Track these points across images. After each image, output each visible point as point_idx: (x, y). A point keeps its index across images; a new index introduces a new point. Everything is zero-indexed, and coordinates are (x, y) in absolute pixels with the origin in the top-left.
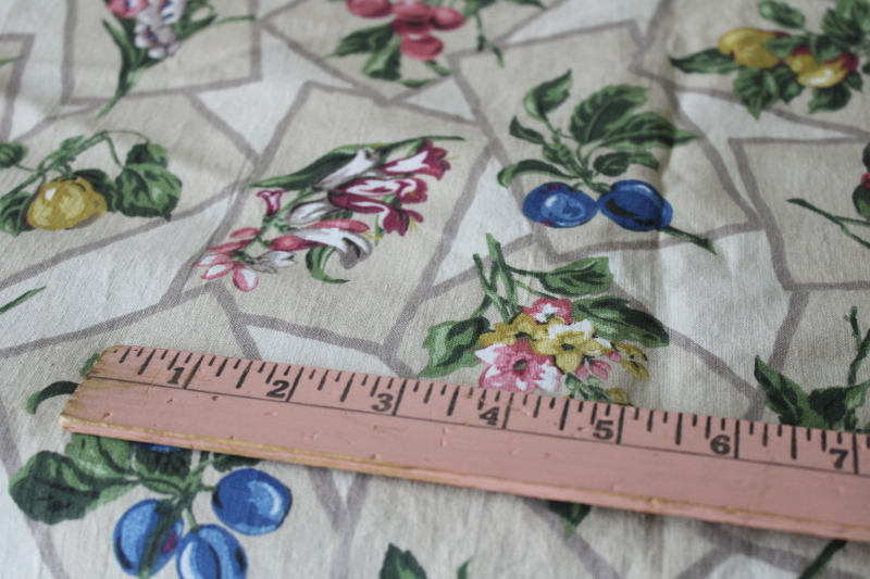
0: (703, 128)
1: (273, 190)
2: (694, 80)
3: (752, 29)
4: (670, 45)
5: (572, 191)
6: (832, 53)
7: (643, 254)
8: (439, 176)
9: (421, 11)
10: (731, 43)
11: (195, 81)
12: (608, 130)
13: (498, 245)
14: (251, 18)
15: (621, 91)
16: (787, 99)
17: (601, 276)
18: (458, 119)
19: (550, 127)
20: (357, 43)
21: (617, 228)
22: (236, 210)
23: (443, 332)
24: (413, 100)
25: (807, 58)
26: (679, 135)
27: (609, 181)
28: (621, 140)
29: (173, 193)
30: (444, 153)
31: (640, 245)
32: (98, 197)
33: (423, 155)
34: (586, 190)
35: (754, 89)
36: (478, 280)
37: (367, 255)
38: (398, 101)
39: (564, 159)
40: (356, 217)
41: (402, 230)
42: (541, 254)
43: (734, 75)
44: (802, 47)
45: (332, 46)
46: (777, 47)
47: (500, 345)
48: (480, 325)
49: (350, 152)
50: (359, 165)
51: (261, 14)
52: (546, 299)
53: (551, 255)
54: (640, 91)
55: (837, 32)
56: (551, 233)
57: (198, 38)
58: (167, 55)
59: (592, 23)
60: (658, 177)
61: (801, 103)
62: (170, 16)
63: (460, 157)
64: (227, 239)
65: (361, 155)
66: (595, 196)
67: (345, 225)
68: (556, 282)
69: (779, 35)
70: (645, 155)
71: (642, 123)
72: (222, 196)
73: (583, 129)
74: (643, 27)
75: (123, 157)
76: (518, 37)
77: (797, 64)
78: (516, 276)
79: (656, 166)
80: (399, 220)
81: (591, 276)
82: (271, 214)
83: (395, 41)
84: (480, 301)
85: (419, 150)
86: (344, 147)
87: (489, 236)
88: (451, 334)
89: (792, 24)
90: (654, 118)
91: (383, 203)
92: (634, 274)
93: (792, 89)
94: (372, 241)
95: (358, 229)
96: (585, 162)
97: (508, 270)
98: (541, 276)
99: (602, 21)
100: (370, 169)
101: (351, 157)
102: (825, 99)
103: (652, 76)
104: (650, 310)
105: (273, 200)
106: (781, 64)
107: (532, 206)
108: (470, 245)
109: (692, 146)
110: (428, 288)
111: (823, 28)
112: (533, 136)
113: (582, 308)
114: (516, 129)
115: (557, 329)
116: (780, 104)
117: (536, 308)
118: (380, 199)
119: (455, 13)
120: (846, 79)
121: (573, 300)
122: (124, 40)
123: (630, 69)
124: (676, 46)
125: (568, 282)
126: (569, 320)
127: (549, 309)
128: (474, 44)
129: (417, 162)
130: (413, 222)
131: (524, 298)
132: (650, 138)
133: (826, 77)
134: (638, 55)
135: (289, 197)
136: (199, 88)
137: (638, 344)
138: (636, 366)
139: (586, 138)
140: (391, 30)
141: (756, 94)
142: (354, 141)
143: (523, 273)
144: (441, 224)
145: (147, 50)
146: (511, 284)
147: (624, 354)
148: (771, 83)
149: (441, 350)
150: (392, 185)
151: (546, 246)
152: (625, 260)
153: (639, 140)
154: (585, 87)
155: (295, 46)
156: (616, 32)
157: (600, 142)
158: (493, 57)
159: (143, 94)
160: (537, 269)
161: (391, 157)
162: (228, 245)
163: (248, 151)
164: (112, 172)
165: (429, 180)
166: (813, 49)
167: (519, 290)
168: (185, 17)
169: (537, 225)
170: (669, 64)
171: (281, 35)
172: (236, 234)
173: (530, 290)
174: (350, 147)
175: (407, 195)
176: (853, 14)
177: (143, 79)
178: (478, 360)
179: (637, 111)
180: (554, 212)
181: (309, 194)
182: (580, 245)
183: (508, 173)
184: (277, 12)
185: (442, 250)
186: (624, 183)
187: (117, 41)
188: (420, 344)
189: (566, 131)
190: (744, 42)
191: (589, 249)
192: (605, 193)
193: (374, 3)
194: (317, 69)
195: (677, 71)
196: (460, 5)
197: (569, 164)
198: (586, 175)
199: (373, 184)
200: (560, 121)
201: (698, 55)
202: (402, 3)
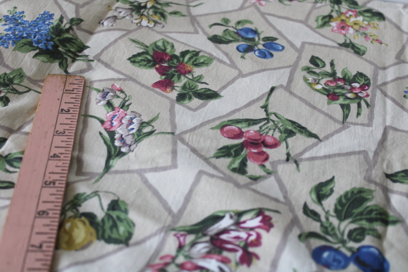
0: (404, 216)
1: (182, 233)
2: (397, 187)
4: (385, 166)
5: (337, 251)
8: (268, 231)
9: (258, 138)
11: (143, 167)
12: (354, 213)
14: (173, 133)
15: (361, 191)
18: (277, 200)
19: (323, 209)
20: (225, 152)
22: (162, 244)
24: (254, 187)
26: (391, 219)
28: (361, 219)
29: (131, 230)
30: (271, 219)
32: (92, 230)
33: (260, 218)
34: (344, 250)
38: (246, 186)
39: (332, 233)
40: (225, 254)
41: (249, 263)
45: (213, 152)
49: (221, 214)
50: (226, 222)
51: (177, 132)
54: (371, 191)
57: (145, 142)
58: (130, 151)
59: (344, 151)
60: (381, 244)
62: (133, 129)
63: (278, 222)
64: (157, 261)
65: (227, 216)
66: (348, 254)
67: (219, 258)
70: (374, 230)
71: (371, 211)
72: (154, 235)
73: (341, 211)
74: (371, 155)
75: (105, 207)
76: (307, 155)
79: (380, 237)
80: (247, 258)
82: (181, 247)
83: (244, 152)
85: (258, 215)
86: (219, 212)
87: (295, 269)
90: (378, 208)
91: (238, 246)
94: (233, 269)
95: (225, 261)
96: (343, 234)
99: (350, 150)
100: (232, 225)
101: (223, 217)
103: (376, 183)
105: (182, 239)
107: (316, 255)
109: (398, 226)
112: (314, 215)
114: (306, 210)
118: (237, 243)
119: (275, 139)
122: (109, 143)
123: (365, 178)
124: (388, 167)
128: (285, 157)
129: (256, 222)
130: (255, 260)
132: (376, 220)
134: (369, 170)
135: (190, 238)
136: (145, 171)
139: (343, 217)
140: (243, 146)
142: (224, 208)
144: (269, 260)
145: (120, 147)
150: (243, 235)
153: (370, 220)
154: (342, 187)
155: (194, 150)
156: (357, 156)
157: (350, 220)
158: (294, 165)
159: (117, 172)
161: (243, 218)
162: (158, 264)
163: (170, 211)
164: (100, 215)
165: (262, 232)
168: (139, 130)
169: (320, 266)
170: (384, 175)
171: (187, 145)
172: (162, 258)
174: (222, 212)
175: (252, 242)
177: (117, 164)
179: (369, 204)
180: (328, 260)
181: (200, 238)
183: (304, 236)
184: (186, 132)
186: (364, 247)
187: (105, 142)
189: (332, 213)
192: (353, 253)
193: (234, 131)
194: (205, 164)
195: (389, 181)
196: (277, 135)
197: (334, 235)
198: (343, 242)
199: (234, 234)
200: (329, 206)
201: (399, 172)
202: (248, 131)
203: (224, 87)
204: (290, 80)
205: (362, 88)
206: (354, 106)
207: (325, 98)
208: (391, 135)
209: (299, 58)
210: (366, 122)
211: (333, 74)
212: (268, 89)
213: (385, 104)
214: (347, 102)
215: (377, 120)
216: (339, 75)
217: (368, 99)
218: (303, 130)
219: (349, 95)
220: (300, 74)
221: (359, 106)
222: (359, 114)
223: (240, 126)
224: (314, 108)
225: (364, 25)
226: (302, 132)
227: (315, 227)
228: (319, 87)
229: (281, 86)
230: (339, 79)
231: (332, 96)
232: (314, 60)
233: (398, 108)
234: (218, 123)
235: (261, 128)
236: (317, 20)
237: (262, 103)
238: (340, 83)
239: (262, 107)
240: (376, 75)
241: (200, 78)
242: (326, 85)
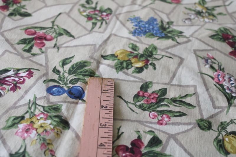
0: (102, 74)
3: (125, 50)
4: (103, 52)
5: (61, 88)
6: (144, 59)
7: (73, 105)
8: (29, 78)
9: (43, 35)
10: (118, 53)
12: (78, 72)
13: (36, 98)
15: (85, 62)
16: (127, 69)
17: (59, 109)
18: (41, 65)
19: (63, 70)
20: (24, 41)
21: (69, 97)
23: (12, 119)
24: (31, 58)
25: (136, 59)
26: (96, 76)
27: (71, 85)
28: (80, 75)
30: (33, 73)
31: (73, 103)
33: (27, 73)
35: (119, 65)
37: (3, 96)
38: (27, 58)
40: (4, 86)
41: (14, 91)
42: (46, 101)
43: (116, 61)
44: (136, 57)
45: (17, 41)
46: (130, 55)
47: (25, 124)
48: (22, 118)
49: (10, 69)
51: (2, 31)
52: (42, 113)
53: (48, 101)
54: (90, 63)
55: (147, 54)
56: (51, 96)
59: (85, 44)
61: (130, 71)
63: (36, 74)
66: (66, 89)
68: (47, 109)
69: (131, 52)
70: (84, 80)
71: (87, 71)
73: (72, 71)
74: (97, 46)
76: (65, 45)
77: (133, 60)
78: (37, 106)
79: (86, 83)
80: (15, 88)
81: (56, 109)
83: (33, 43)
84: (26, 112)
85: (27, 71)
86: (8, 68)
87: (35, 95)
88: (14, 119)
89: (135, 50)
90: (91, 70)
92: (68, 109)
93: (130, 66)
94: (6, 93)
95: (3, 89)
96: (67, 81)
97: (36, 104)
98: (43, 107)
99: (88, 43)
100: (13, 74)
101: (10, 70)
102: (137, 70)
103: (94, 59)
104: (68, 120)
106: (129, 60)
107: (49, 90)
108: (30, 97)
110: (15, 107)
111: (143, 52)
112: (58, 72)
113: (50, 117)
114: (55, 70)
115: (42, 121)
116: (125, 70)
117: (38, 116)
118: (12, 82)
119: (51, 37)
120: (144, 66)
121: (49, 114)
123: (89, 57)
124: (104, 52)
125: (50, 109)
126: (45, 119)
127: (42, 116)
128: (53, 45)
129: (25, 74)
130: (18, 89)
131: (37, 112)
132: (87, 75)
133: (140, 65)
134: (93, 53)
137: (61, 129)
138: (58, 134)
139: (71, 73)
140: (33, 39)
141: (120, 67)
142: (12, 67)
143: (39, 105)
144: (24, 91)
146: (35, 108)
147: (56, 130)
148: (125, 64)
149: (10, 123)
150: (17, 79)
151: (48, 99)
152: (67, 106)
153: (84, 75)
155: (7, 40)
157: (74, 75)
158: (57, 49)
160: (43, 105)
161: (19, 72)
165: (26, 79)
166: (139, 57)
167: (37, 110)
169: (48, 94)
170: (101, 56)
173: (39, 110)
174: (10, 68)
175: (20, 82)
176: (152, 50)
178: (18, 127)
179: (87, 68)
180: (54, 92)
182: (57, 100)
183: (47, 81)
185: (22, 97)
186: (75, 86)
188: (5, 121)
189: (67, 71)
190: (122, 53)
191: (59, 102)
192: (69, 89)
193: (32, 31)
194: (10, 47)
195: (102, 59)
196: (54, 35)
197: (63, 81)
198: (66, 84)
199: (12, 78)
200: (67, 68)
201: (109, 55)
202: (39, 33)
203: (35, 12)
204: (71, 10)
205: (107, 15)
206: (99, 24)
207: (86, 19)
208: (112, 38)
210: (102, 31)
211: (95, 8)
212: (57, 14)
213: (115, 23)
214: (96, 21)
217: (108, 21)
218: (68, 33)
219: (99, 18)
220: (77, 7)
222: (100, 27)
223: (36, 29)
224: (78, 23)
226: (67, 34)
227: (56, 77)
228: (85, 14)
229: (65, 13)
230: (97, 11)
231: (89, 18)
232: (88, 1)
233: (121, 26)
234: (25, 27)
235: (47, 31)
237: (52, 20)
239: (52, 22)
240: (117, 10)
241: (23, 7)
242: (89, 13)
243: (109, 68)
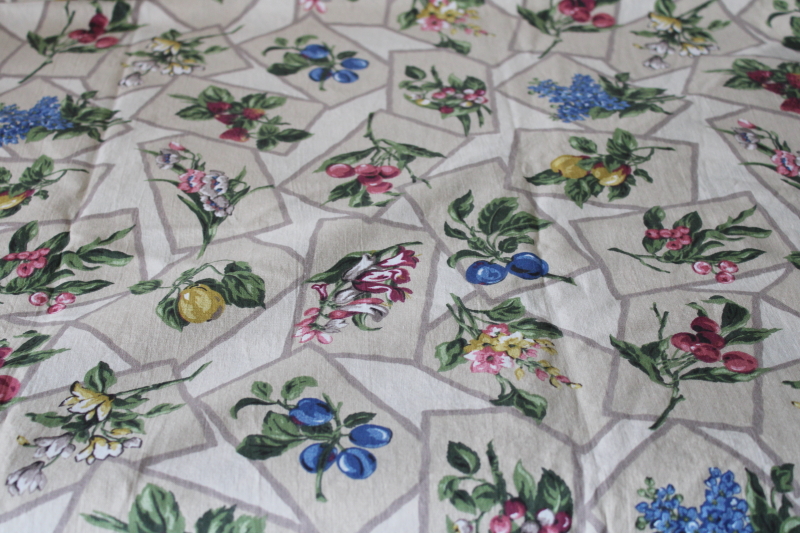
0: (554, 217)
1: (320, 283)
2: (541, 189)
3: (568, 156)
4: (523, 170)
5: (490, 264)
6: (616, 165)
7: (538, 291)
8: (414, 266)
9: (373, 170)
10: (557, 165)
11: (252, 229)
12: (500, 224)
13: (458, 298)
14: (272, 186)
15: (503, 201)
16: (596, 194)
17: (519, 308)
18: (414, 228)
19: (467, 226)
20: (340, 192)
21: (521, 280)
22: (301, 299)
23: (443, 349)
25: (603, 169)
26: (540, 223)
27: (510, 255)
28: (510, 230)
29: (260, 287)
30: (413, 253)
31: (535, 287)
32: (216, 294)
33: (401, 255)
34: (498, 262)
35: (576, 191)
36: (452, 318)
37: (386, 314)
38: (376, 219)
39: (482, 247)
40: (374, 296)
41: (403, 299)
42: (484, 300)
43: (564, 184)
44: (598, 164)
45: (326, 196)
46: (584, 165)
47: (476, 351)
48: (461, 342)
49: (358, 256)
50: (364, 264)
51: (277, 184)
52: (493, 325)
53: (490, 301)
54: (514, 200)
55: (616, 152)
56: (486, 288)
57: (242, 203)
58: (227, 214)
59: (476, 161)
60: (536, 249)
61: (604, 196)
62: (220, 189)
63: (423, 253)
64: (303, 318)
65: (364, 258)
66: (504, 265)
67: (369, 301)
68: (496, 316)
69: (584, 158)
70: (525, 237)
71: (519, 219)
72: (290, 289)
73: (487, 225)
74: (506, 161)
75: (222, 271)
76: (435, 172)
77: (597, 173)
78: (473, 314)
79: (532, 242)
80: (399, 294)
81: (513, 309)
82: (323, 299)
83: (363, 188)
84: (458, 329)
85: (398, 253)
86: (353, 254)
87: (452, 294)
88: (448, 349)
89: (590, 151)
90: (525, 215)
91: (386, 285)
92: (535, 304)
93: (597, 188)
94: (387, 307)
95: (377, 302)
96: (493, 247)
97: (468, 311)
98: (486, 313)
99: (481, 159)
100: (372, 266)
101: (360, 259)
102: (616, 192)
103: (518, 190)
104: (549, 321)
105: (322, 290)
106: (589, 174)
107: (471, 275)
108: (442, 300)
109: (549, 228)
110: (427, 326)
111: (608, 151)
112: (459, 234)
113: (513, 327)
114: (449, 231)
115: (503, 339)
116: (592, 198)
117: (489, 330)
118: (383, 282)
119: (393, 168)
120: (626, 180)
121: (507, 323)
122: (196, 208)
123: (504, 187)
124: (527, 170)
125: (502, 314)
126: (508, 333)
127: (496, 330)
128: (411, 180)
129: (398, 260)
130: (407, 294)
131: (481, 326)
132: (525, 227)
133: (615, 179)
134: (507, 178)
135: (331, 288)
136: (255, 233)
137: (548, 338)
138: (549, 348)
139: (490, 231)
140: (358, 182)
141: (578, 193)
142: (358, 250)
143: (476, 311)
144: (423, 293)
145: (213, 212)
146: (472, 319)
147: (541, 344)
148: (585, 186)
149: (446, 357)
150: (388, 274)
151: (485, 295)
152: (529, 297)
153: (520, 229)
154: (482, 200)
155: (304, 199)
156: (491, 165)
157: (498, 232)
158: (424, 184)
159: (220, 241)
160: (484, 309)
161: (383, 258)
162: (305, 321)
163: (298, 257)
164: (219, 279)
165: (408, 269)
166: (605, 164)
167: (477, 321)
168: (230, 190)
169: (477, 285)
170: (525, 180)
171: (294, 194)
172: (307, 313)
173: (483, 321)
174: (357, 253)
175: (398, 278)
176: (623, 141)
177: (218, 232)
178: (466, 360)
179: (514, 212)
180: (484, 277)
181: (342, 285)
182: (503, 293)
183: (453, 259)
184: (287, 181)
185: (428, 305)
186: (518, 255)
187: (192, 209)
188: (433, 356)
189: (477, 228)
190: (566, 164)
191: (508, 294)
192: (508, 263)
193: (342, 169)
194: (323, 211)
195: (531, 185)
196: (394, 163)
197: (485, 249)
198: (496, 254)
199: (377, 274)
200: (472, 222)
201: (540, 174)
202: (359, 167)
203: (311, 124)
204: (390, 102)
205: (478, 93)
206: (473, 116)
207: (437, 114)
208: (523, 137)
209: (391, 73)
210: (492, 129)
211: (439, 84)
212: (366, 116)
213: (508, 106)
214: (464, 112)
215: (504, 124)
216: (446, 83)
217: (488, 105)
218: (422, 151)
219: (465, 105)
220: (399, 93)
221: (479, 114)
222: (481, 123)
223: (347, 162)
224: (428, 125)
225: (460, 16)
226: (421, 154)
227: (463, 245)
228: (426, 102)
229: (381, 111)
230: (448, 89)
231: (445, 109)
232: (411, 72)
233: (525, 109)
234: (319, 164)
235: (372, 159)
236: (399, 20)
237: (364, 131)
238: (451, 93)
239: (366, 136)
240: (489, 76)
241: (277, 120)
242: (434, 98)
243: (558, 202)
